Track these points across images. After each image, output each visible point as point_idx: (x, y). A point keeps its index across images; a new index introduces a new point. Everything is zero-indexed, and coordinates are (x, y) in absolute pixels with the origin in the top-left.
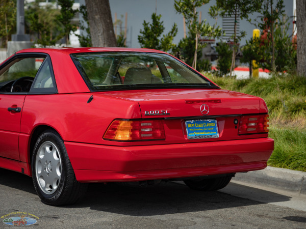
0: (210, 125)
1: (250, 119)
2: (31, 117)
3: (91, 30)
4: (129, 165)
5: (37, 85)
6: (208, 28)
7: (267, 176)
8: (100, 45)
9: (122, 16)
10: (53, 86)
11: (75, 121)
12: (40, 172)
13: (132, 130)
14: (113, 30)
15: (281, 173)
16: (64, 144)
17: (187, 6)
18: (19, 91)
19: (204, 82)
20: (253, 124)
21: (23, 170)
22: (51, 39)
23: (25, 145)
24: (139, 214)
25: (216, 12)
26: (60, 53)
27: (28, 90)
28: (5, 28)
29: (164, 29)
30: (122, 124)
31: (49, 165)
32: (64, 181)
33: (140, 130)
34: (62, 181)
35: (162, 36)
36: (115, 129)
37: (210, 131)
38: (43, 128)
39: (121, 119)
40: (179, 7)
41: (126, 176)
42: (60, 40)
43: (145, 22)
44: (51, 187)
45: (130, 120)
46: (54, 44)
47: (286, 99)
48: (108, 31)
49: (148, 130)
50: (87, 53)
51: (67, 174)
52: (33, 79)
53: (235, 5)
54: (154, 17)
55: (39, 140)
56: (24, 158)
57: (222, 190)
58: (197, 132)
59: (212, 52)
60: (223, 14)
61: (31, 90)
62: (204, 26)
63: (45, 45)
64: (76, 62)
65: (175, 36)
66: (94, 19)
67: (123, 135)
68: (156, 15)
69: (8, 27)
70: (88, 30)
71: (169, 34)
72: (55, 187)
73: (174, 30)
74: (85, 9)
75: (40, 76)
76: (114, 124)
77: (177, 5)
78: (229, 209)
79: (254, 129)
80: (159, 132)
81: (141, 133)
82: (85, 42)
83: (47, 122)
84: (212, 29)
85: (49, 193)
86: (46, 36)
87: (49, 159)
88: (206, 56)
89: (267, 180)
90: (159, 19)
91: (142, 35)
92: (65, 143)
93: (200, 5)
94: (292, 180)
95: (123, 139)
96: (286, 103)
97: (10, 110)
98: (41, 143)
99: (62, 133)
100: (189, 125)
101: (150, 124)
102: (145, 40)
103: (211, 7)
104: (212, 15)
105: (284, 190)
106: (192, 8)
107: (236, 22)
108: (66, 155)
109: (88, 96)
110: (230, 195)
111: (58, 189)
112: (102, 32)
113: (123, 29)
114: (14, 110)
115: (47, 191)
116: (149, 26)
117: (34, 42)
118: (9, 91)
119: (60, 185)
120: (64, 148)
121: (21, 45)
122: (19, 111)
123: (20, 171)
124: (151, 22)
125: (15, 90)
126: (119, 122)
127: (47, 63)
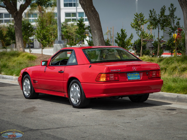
0: (137, 75)
1: (153, 72)
2: (68, 75)
3: (93, 37)
4: (106, 91)
5: (70, 62)
6: (147, 35)
7: (164, 96)
8: (97, 45)
9: (111, 28)
10: (76, 62)
11: (85, 75)
12: (72, 96)
13: (106, 77)
14: (103, 37)
15: (169, 94)
16: (81, 84)
17: (137, 25)
18: (62, 65)
19: (136, 58)
20: (154, 74)
21: (65, 95)
22: (74, 43)
23: (66, 85)
24: (110, 110)
25: (150, 27)
26: (78, 49)
27: (66, 64)
28: (52, 37)
29: (127, 36)
30: (102, 75)
31: (75, 93)
32: (81, 98)
33: (109, 77)
34: (80, 98)
35: (126, 39)
36: (100, 77)
37: (137, 77)
38: (72, 78)
39: (102, 73)
40: (133, 25)
41: (104, 95)
42: (79, 43)
43: (118, 33)
44: (76, 101)
45: (105, 73)
46: (75, 45)
47: (179, 66)
48: (101, 38)
49: (112, 77)
50: (91, 48)
51: (82, 96)
52: (68, 60)
53: (158, 24)
54: (122, 31)
55: (71, 83)
56: (66, 91)
57: (145, 102)
58: (132, 77)
59: (152, 46)
60: (153, 28)
61: (67, 64)
62: (145, 34)
63: (71, 45)
64: (85, 52)
65: (132, 39)
66: (94, 32)
67: (103, 79)
68: (123, 30)
69: (54, 37)
70: (92, 38)
71: (129, 38)
72: (78, 101)
73: (132, 37)
74: (90, 28)
75: (71, 59)
76: (99, 75)
77: (132, 25)
78: (146, 108)
79: (155, 76)
80: (117, 78)
81: (110, 78)
82: (90, 43)
83: (74, 76)
84: (149, 35)
85: (76, 103)
86: (71, 41)
87: (75, 90)
88: (149, 48)
89: (164, 98)
90: (124, 32)
91: (117, 39)
93: (143, 24)
94: (173, 97)
95: (103, 81)
96: (179, 67)
97: (59, 72)
98: (72, 84)
99: (80, 80)
100: (129, 75)
101: (113, 75)
102: (118, 41)
103: (148, 25)
104: (149, 29)
105: (171, 101)
106: (139, 26)
107: (159, 31)
108: (82, 88)
109: (90, 65)
110: (148, 103)
111: (79, 102)
112: (98, 38)
113: (111, 35)
114: (61, 72)
115: (75, 103)
116: (120, 35)
117: (66, 44)
118: (59, 65)
119: (80, 100)
120: (81, 85)
121: (61, 46)
122: (63, 72)
123: (64, 96)
124: (121, 33)
125: (61, 64)
126: (101, 74)
127: (73, 53)
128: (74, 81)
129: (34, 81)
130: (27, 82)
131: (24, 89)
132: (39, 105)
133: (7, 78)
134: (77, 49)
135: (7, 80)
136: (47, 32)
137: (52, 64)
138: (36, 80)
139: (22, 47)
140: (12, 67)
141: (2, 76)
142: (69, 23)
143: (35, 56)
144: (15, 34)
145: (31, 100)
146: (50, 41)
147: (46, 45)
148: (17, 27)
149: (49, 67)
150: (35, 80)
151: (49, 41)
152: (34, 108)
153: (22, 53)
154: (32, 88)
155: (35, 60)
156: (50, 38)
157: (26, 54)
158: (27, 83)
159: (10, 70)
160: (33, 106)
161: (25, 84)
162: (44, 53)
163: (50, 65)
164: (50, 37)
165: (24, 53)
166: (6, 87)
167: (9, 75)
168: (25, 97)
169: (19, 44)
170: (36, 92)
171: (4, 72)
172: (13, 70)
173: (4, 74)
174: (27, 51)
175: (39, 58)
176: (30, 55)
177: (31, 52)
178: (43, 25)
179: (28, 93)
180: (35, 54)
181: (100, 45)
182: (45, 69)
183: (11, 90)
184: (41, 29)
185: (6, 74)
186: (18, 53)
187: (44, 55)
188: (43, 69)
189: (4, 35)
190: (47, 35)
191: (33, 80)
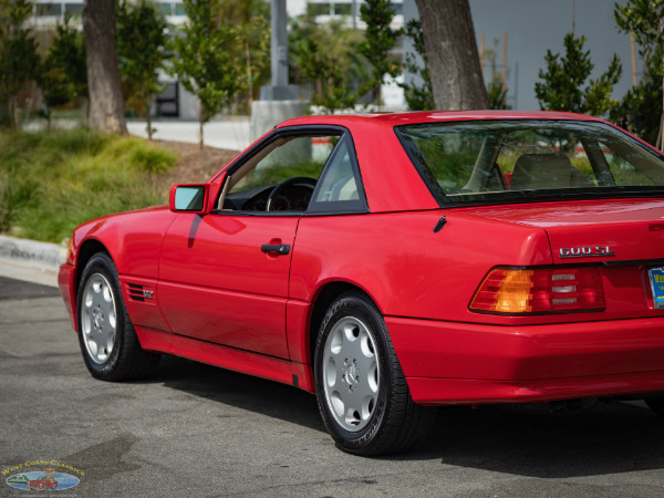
2: (312, 264)
3: (433, 73)
4: (528, 367)
5: (324, 195)
8: (451, 106)
9: (496, 42)
10: (357, 198)
11: (405, 270)
12: (332, 383)
13: (532, 291)
14: (479, 73)
16: (384, 323)
17: (644, 15)
18: (284, 208)
21: (295, 378)
23: (299, 324)
24: (549, 475)
26: (371, 125)
27: (304, 206)
28: (244, 72)
29: (591, 67)
30: (511, 276)
31: (353, 368)
32: (383, 404)
33: (549, 290)
34: (380, 403)
35: (587, 82)
36: (496, 289)
38: (338, 287)
39: (508, 267)
40: (625, 18)
41: (521, 392)
43: (549, 52)
44: (357, 415)
45: (528, 268)
46: (351, 105)
48: (469, 74)
49: (565, 290)
50: (426, 124)
51: (391, 388)
52: (314, 182)
54: (570, 42)
55: (330, 314)
56: (298, 352)
61: (311, 207)
63: (332, 107)
64: (407, 143)
65: (615, 82)
66: (437, 48)
67: (513, 301)
68: (574, 38)
69: (253, 72)
70: (425, 74)
71: (603, 78)
72: (366, 416)
73: (615, 70)
74: (418, 28)
75: (330, 176)
76: (493, 276)
77: (620, 14)
80: (591, 294)
81: (553, 295)
82: (418, 100)
83: (346, 275)
85: (354, 429)
87: (351, 356)
90: (580, 47)
91: (543, 82)
92: (387, 319)
95: (515, 310)
97: (265, 250)
98: (334, 320)
99: (379, 297)
100: (656, 277)
101: (572, 277)
102: (551, 93)
106: (654, 20)
108: (390, 345)
109: (436, 217)
111: (372, 421)
112: (456, 76)
113: (498, 70)
114: (274, 249)
115: (348, 423)
116: (559, 61)
117: (307, 101)
118: (264, 209)
119: (378, 413)
120: (384, 330)
121: (283, 108)
122: (285, 253)
123: (289, 381)
124: (562, 52)
125: (275, 207)
126: (504, 273)
127: (344, 146)
128: (344, 301)
129: (136, 289)
130: (101, 292)
131: (87, 330)
132: (153, 425)
133: (33, 256)
134: (363, 123)
135: (31, 264)
136: (223, 46)
137: (227, 204)
138: (148, 286)
139: (117, 111)
140: (60, 205)
141: (13, 244)
142: (323, 20)
143: (168, 152)
144: (84, 54)
145: (121, 388)
146: (238, 88)
147: (222, 106)
148: (93, 25)
149: (216, 219)
150: (141, 287)
151: (231, 89)
152: (125, 443)
153: (113, 137)
154: (127, 326)
155: (170, 170)
156: (236, 74)
157: (132, 144)
158: (98, 297)
159: (44, 217)
160: (125, 429)
161: (89, 303)
162: (207, 142)
163: (219, 207)
164: (238, 68)
165: (123, 141)
166: (16, 303)
167: (40, 239)
168: (91, 369)
169: (103, 97)
170: (146, 346)
171: (20, 225)
172: (59, 219)
173: (20, 237)
174: (137, 128)
175: (187, 161)
176: (149, 148)
177: (155, 136)
178: (206, 17)
179: (106, 352)
180: (171, 144)
181: (464, 108)
182: (194, 229)
183: (33, 322)
184: (198, 34)
185: (31, 237)
186: (97, 137)
187: (210, 148)
188: (185, 226)
189: (43, 62)
190: (225, 62)
191: (131, 285)
